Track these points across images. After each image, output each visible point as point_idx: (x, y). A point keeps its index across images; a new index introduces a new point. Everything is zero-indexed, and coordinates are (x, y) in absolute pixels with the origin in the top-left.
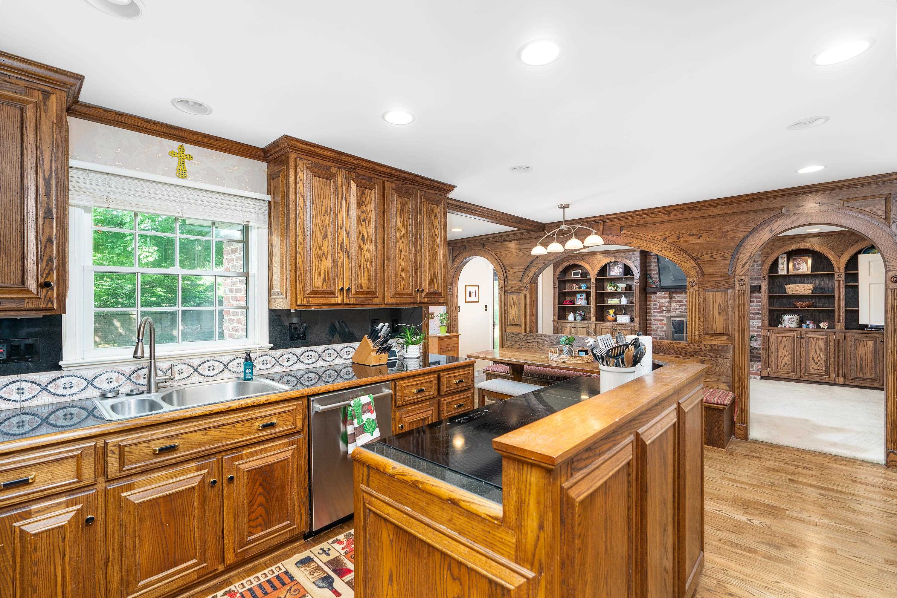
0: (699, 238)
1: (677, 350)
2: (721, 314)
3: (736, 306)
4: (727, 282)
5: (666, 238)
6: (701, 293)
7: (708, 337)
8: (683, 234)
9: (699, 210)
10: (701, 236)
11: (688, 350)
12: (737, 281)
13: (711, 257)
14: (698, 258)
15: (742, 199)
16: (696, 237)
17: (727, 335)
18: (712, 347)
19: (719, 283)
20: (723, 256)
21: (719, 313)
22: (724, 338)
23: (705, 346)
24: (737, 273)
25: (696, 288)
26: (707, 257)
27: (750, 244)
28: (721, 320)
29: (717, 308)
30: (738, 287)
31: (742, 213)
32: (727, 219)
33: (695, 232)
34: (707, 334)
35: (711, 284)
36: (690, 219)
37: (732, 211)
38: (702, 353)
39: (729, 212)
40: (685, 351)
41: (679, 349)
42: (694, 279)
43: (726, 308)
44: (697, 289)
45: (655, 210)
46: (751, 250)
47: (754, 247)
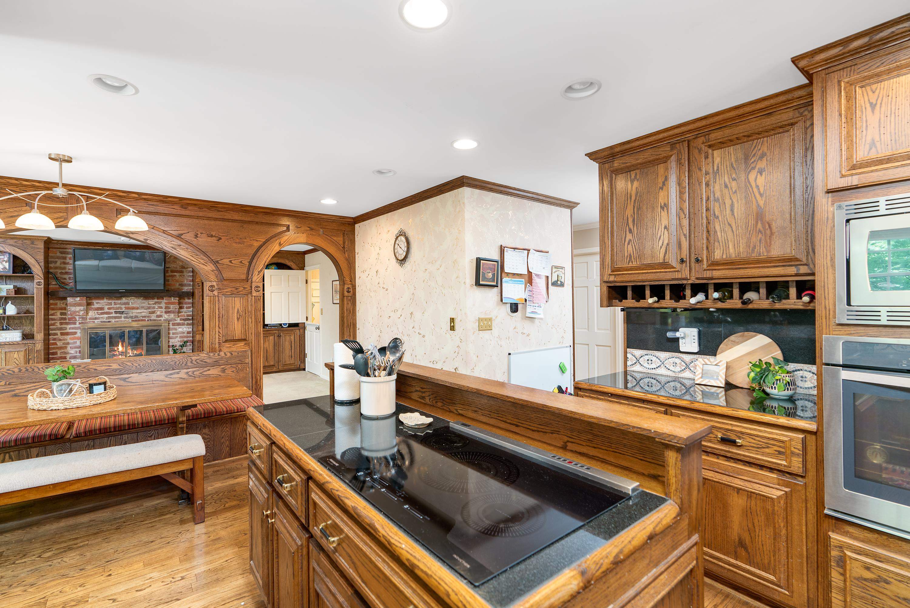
0: (218, 240)
1: (195, 363)
2: (240, 320)
3: (253, 312)
4: (245, 288)
5: (182, 234)
6: (220, 299)
7: (227, 345)
8: (201, 233)
9: (219, 211)
10: (220, 239)
11: (208, 361)
12: (253, 287)
13: (231, 261)
14: (217, 262)
15: (259, 210)
16: (214, 238)
17: (245, 340)
18: (232, 354)
19: (237, 289)
20: (241, 262)
21: (238, 319)
22: (242, 344)
23: (225, 354)
24: (254, 280)
25: (216, 293)
26: (226, 261)
27: (264, 253)
28: (240, 326)
29: (236, 314)
30: (254, 294)
31: (257, 223)
32: (245, 226)
33: (214, 234)
34: (226, 341)
35: (229, 289)
36: (209, 218)
37: (249, 219)
38: (223, 362)
39: (246, 219)
40: (205, 362)
41: (198, 361)
42: (214, 284)
43: (244, 314)
44: (216, 294)
45: (170, 199)
46: (265, 259)
47: (267, 257)
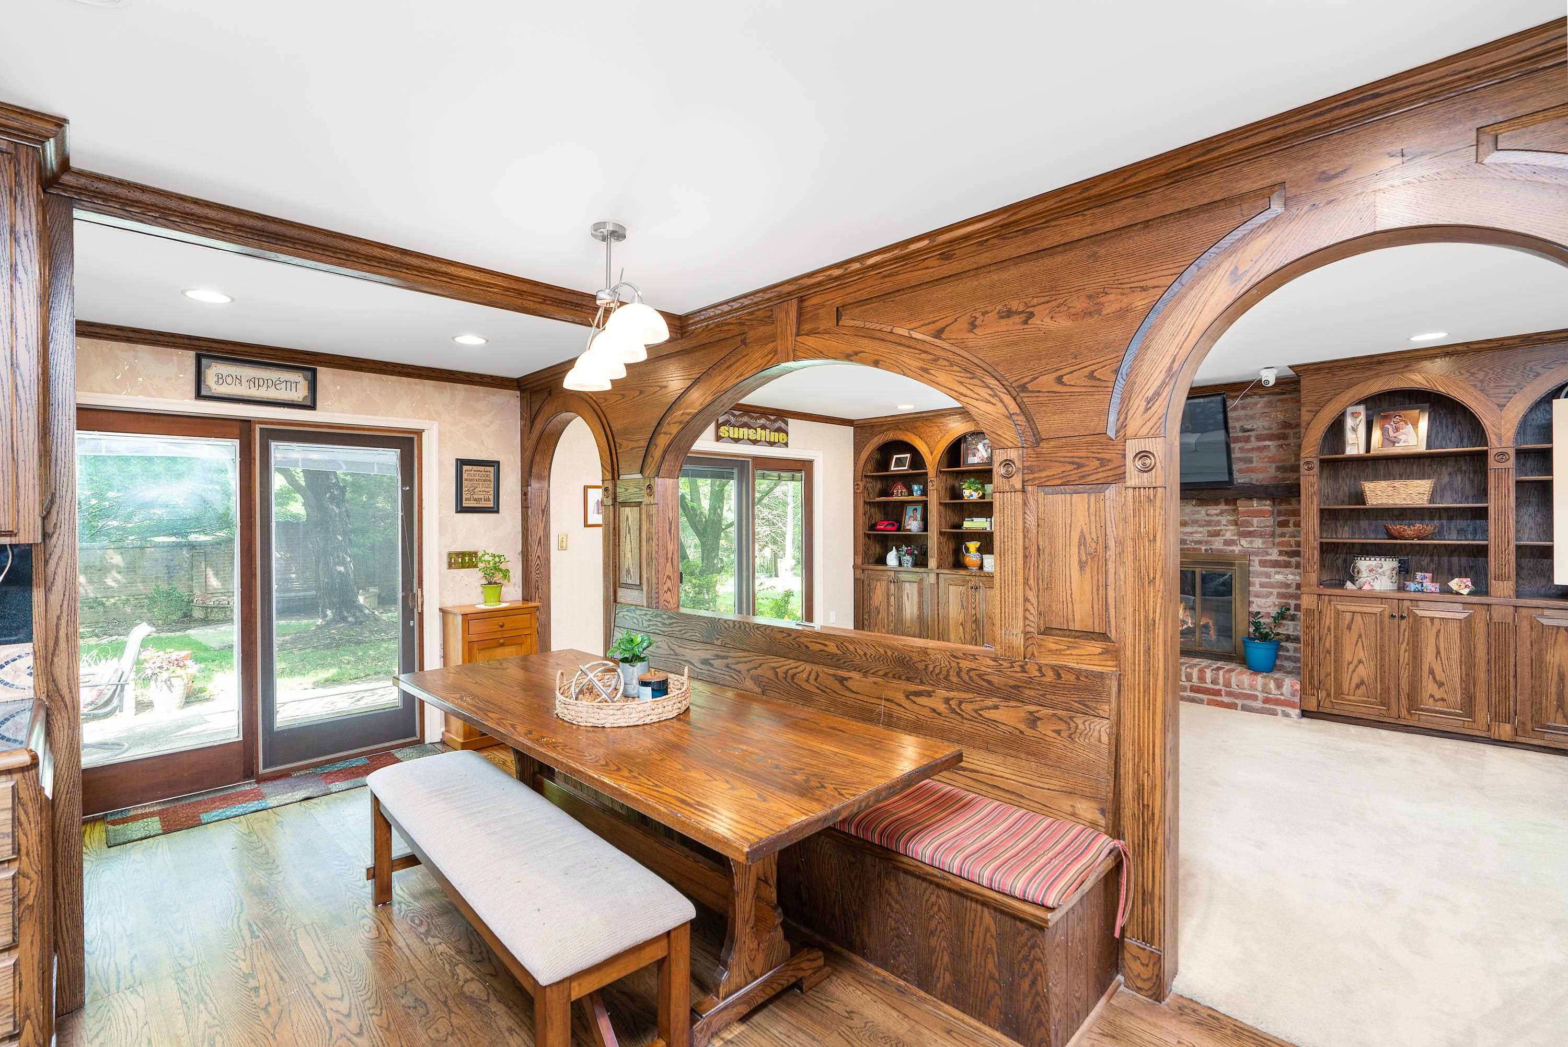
0: (1025, 322)
1: (966, 678)
2: (1088, 570)
3: (1129, 543)
4: (1103, 462)
5: (942, 330)
6: (1031, 500)
7: (1051, 643)
8: (984, 314)
9: (1026, 232)
10: (1031, 315)
11: (995, 679)
12: (1130, 455)
13: (1059, 380)
14: (1023, 388)
15: (1143, 176)
16: (1017, 319)
17: (1103, 637)
18: (1059, 676)
19: (1079, 466)
20: (1091, 376)
21: (1082, 565)
22: (1096, 647)
23: (1040, 670)
24: (1130, 430)
25: (1017, 482)
26: (1047, 381)
27: (1168, 328)
28: (1087, 588)
29: (1075, 549)
30: (1134, 478)
31: (1147, 224)
32: (1102, 252)
33: (1015, 305)
34: (1047, 631)
35: (1057, 469)
36: (1002, 264)
37: (1118, 223)
38: (1033, 693)
39: (1108, 227)
40: (989, 682)
41: (972, 674)
42: (1013, 454)
43: (1100, 549)
44: (1019, 486)
45: (913, 247)
46: (1173, 350)
47: (1179, 339)
